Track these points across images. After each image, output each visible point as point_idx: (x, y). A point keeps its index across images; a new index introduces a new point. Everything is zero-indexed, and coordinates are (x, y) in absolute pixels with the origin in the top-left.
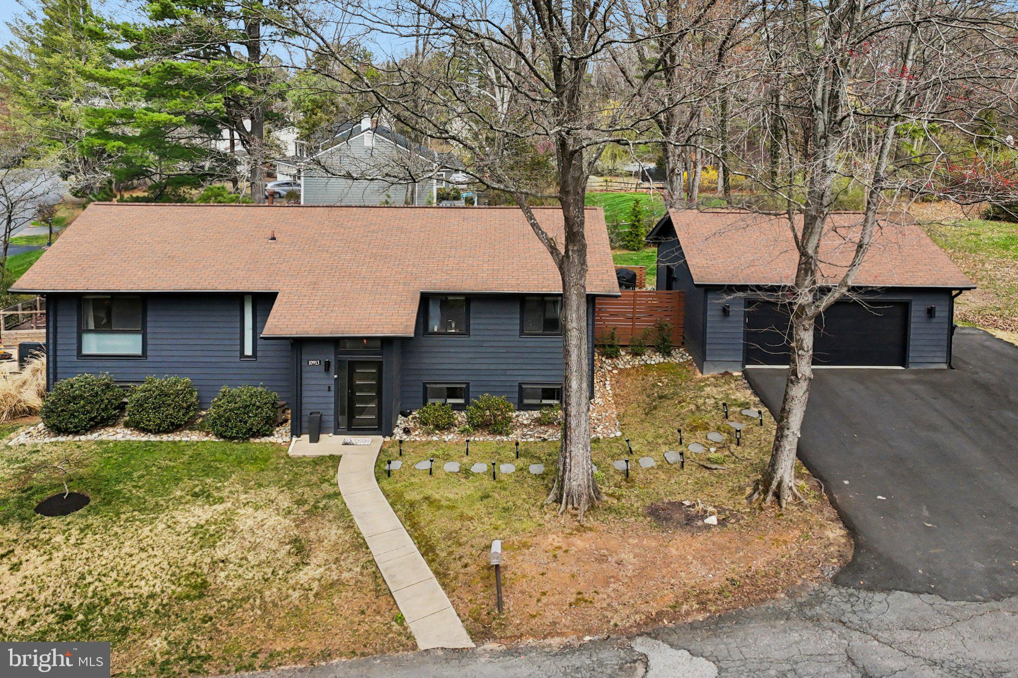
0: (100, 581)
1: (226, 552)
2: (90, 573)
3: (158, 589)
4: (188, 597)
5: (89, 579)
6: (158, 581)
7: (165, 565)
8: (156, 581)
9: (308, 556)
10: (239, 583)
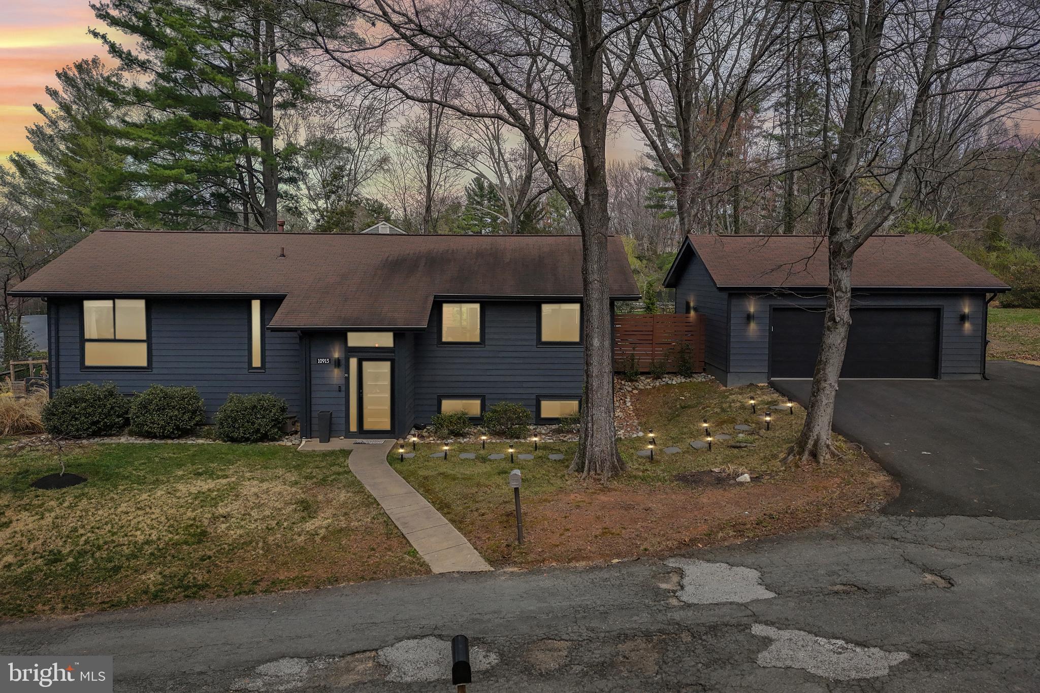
0: (93, 532)
1: (228, 509)
2: (83, 527)
3: (154, 537)
4: (186, 543)
5: (81, 531)
6: (154, 532)
7: (163, 519)
8: (152, 531)
9: (315, 512)
10: (239, 532)
